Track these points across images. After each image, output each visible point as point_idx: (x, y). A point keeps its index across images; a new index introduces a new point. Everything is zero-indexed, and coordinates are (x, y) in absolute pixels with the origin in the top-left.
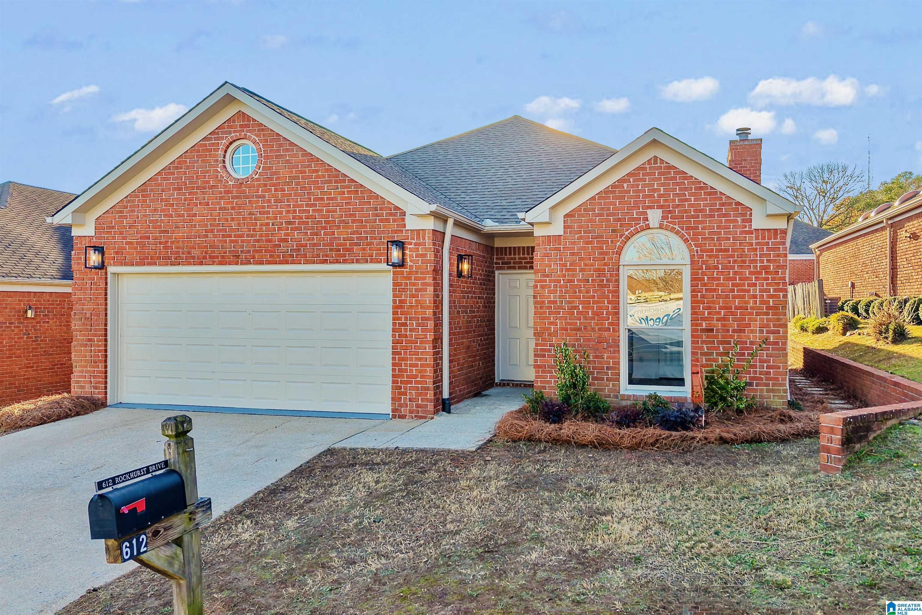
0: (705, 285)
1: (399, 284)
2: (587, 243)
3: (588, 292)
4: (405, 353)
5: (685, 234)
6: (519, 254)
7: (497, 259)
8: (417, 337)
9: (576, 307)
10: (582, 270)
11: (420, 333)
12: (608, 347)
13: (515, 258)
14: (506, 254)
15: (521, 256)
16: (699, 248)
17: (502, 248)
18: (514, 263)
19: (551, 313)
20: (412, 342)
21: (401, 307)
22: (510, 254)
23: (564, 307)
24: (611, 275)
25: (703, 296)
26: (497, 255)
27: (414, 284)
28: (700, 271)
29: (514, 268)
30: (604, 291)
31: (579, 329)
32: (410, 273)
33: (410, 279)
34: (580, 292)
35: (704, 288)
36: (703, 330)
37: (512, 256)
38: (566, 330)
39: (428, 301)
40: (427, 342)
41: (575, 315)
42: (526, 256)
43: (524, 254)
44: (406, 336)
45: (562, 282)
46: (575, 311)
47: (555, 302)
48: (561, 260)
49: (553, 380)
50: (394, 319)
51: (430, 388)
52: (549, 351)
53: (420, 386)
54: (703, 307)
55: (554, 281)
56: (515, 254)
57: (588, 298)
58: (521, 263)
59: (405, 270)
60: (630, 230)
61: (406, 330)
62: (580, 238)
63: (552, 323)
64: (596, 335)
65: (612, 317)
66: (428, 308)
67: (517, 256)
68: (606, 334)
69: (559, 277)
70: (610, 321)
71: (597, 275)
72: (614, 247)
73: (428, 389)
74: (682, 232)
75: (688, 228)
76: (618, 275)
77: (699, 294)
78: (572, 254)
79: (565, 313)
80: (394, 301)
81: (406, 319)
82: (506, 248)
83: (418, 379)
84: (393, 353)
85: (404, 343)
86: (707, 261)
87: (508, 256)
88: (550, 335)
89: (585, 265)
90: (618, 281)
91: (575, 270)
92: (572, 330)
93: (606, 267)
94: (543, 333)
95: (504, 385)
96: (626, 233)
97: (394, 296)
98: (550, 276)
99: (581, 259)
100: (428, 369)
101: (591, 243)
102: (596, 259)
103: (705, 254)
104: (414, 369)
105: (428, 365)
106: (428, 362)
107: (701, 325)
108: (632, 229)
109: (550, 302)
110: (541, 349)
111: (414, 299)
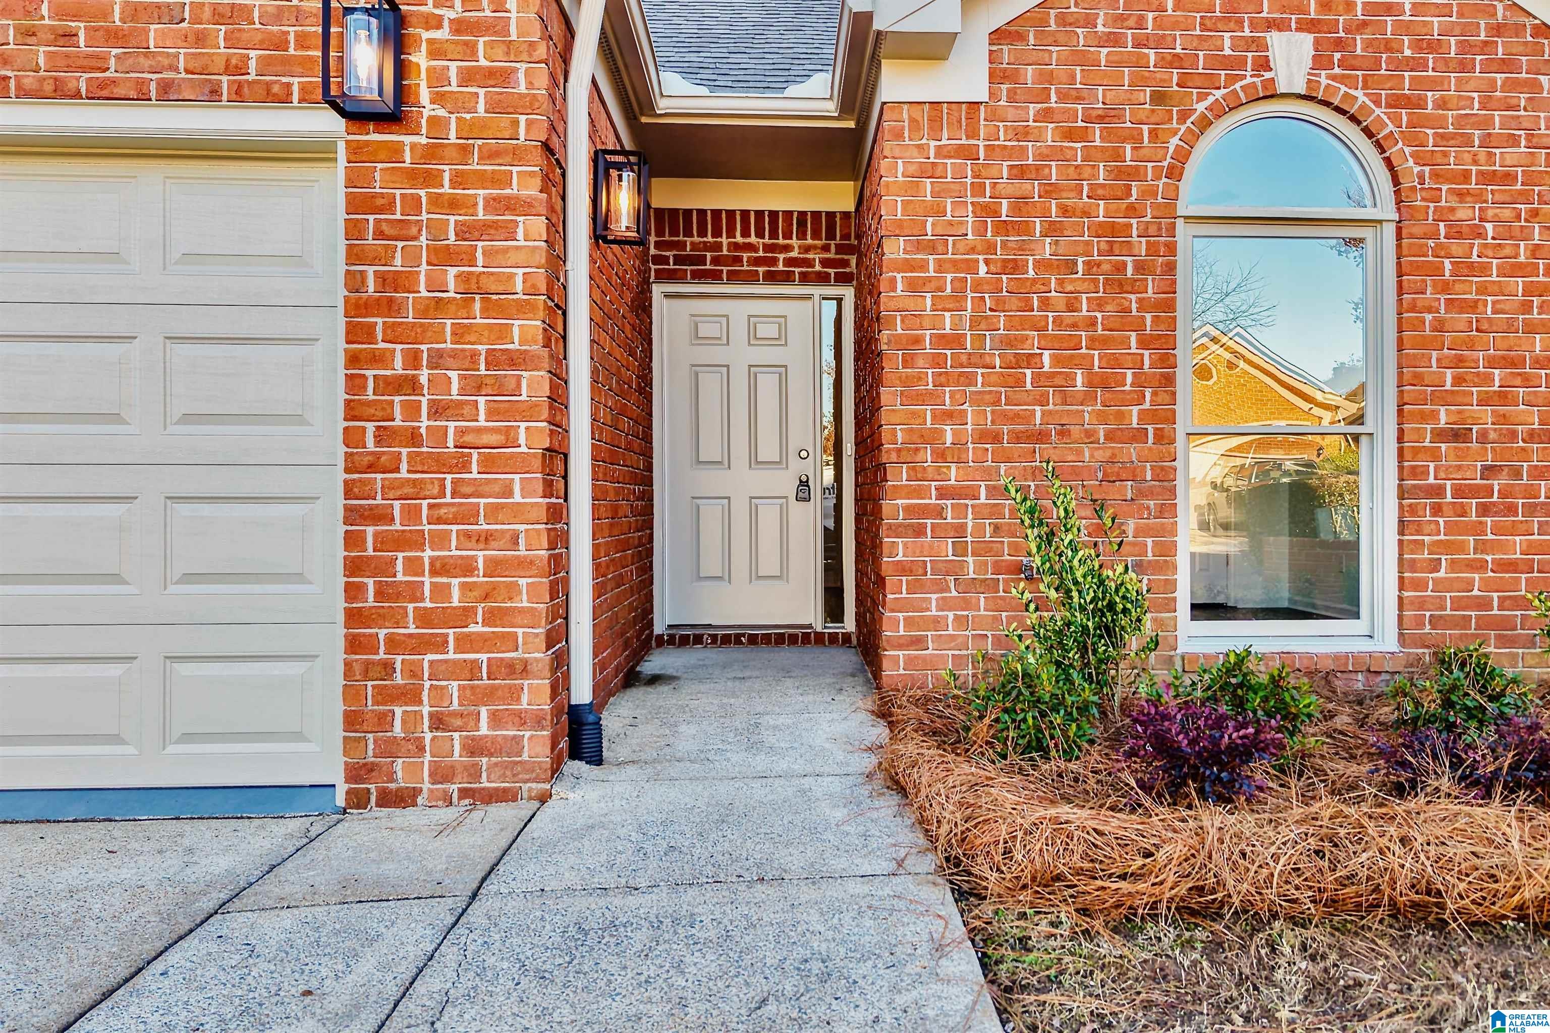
0: (1445, 288)
1: (380, 202)
2: (1070, 135)
3: (1072, 307)
4: (412, 514)
5: (1385, 118)
6: (731, 233)
7: (658, 245)
8: (469, 439)
9: (1031, 360)
10: (1052, 230)
11: (482, 423)
12: (1141, 493)
13: (718, 247)
14: (688, 233)
15: (739, 239)
16: (1427, 169)
17: (674, 212)
18: (716, 261)
19: (943, 379)
20: (441, 464)
21: (390, 307)
22: (702, 233)
23: (988, 359)
24: (1152, 249)
25: (1439, 326)
26: (660, 233)
27: (454, 205)
28: (1431, 243)
29: (715, 276)
30: (1126, 304)
31: (1041, 437)
32: (431, 153)
33: (431, 179)
34: (1045, 304)
35: (1443, 297)
36: (1440, 435)
37: (710, 239)
38: (996, 438)
39: (519, 280)
40: (517, 464)
41: (1029, 386)
42: (753, 239)
43: (746, 233)
44: (414, 438)
45: (983, 269)
46: (1028, 372)
47: (956, 341)
48: (978, 189)
49: (951, 615)
50: (353, 360)
51: (533, 668)
52: (939, 512)
53: (484, 657)
54: (1438, 360)
55: (956, 265)
56: (717, 233)
57: (1075, 326)
58: (738, 260)
59: (408, 139)
60: (1211, 99)
61: (413, 411)
62: (1046, 115)
63: (948, 416)
64: (1099, 454)
65: (1154, 394)
66: (522, 309)
67: (724, 240)
68: (1132, 451)
69: (973, 250)
70: (1147, 406)
71: (1104, 246)
72: (1162, 152)
73: (524, 669)
74: (1378, 111)
75: (1396, 102)
76: (1172, 249)
77: (1428, 317)
78: (1019, 173)
79: (994, 378)
80: (354, 282)
81: (413, 360)
82: (688, 213)
83: (473, 628)
84: (352, 515)
85: (404, 467)
86: (1452, 210)
87: (696, 239)
88: (941, 455)
89: (1065, 211)
90: (1171, 268)
91: (1029, 231)
92: (1017, 438)
93: (1134, 221)
94: (917, 450)
95: (684, 641)
96: (1201, 107)
97: (354, 255)
98: (940, 248)
99: (1050, 191)
100: (523, 582)
101: (1081, 135)
102: (1100, 192)
103: (1444, 188)
104: (455, 582)
105: (523, 565)
106: (522, 552)
107: (1434, 415)
108: (1219, 94)
109: (942, 340)
110: (908, 509)
111: (452, 271)
